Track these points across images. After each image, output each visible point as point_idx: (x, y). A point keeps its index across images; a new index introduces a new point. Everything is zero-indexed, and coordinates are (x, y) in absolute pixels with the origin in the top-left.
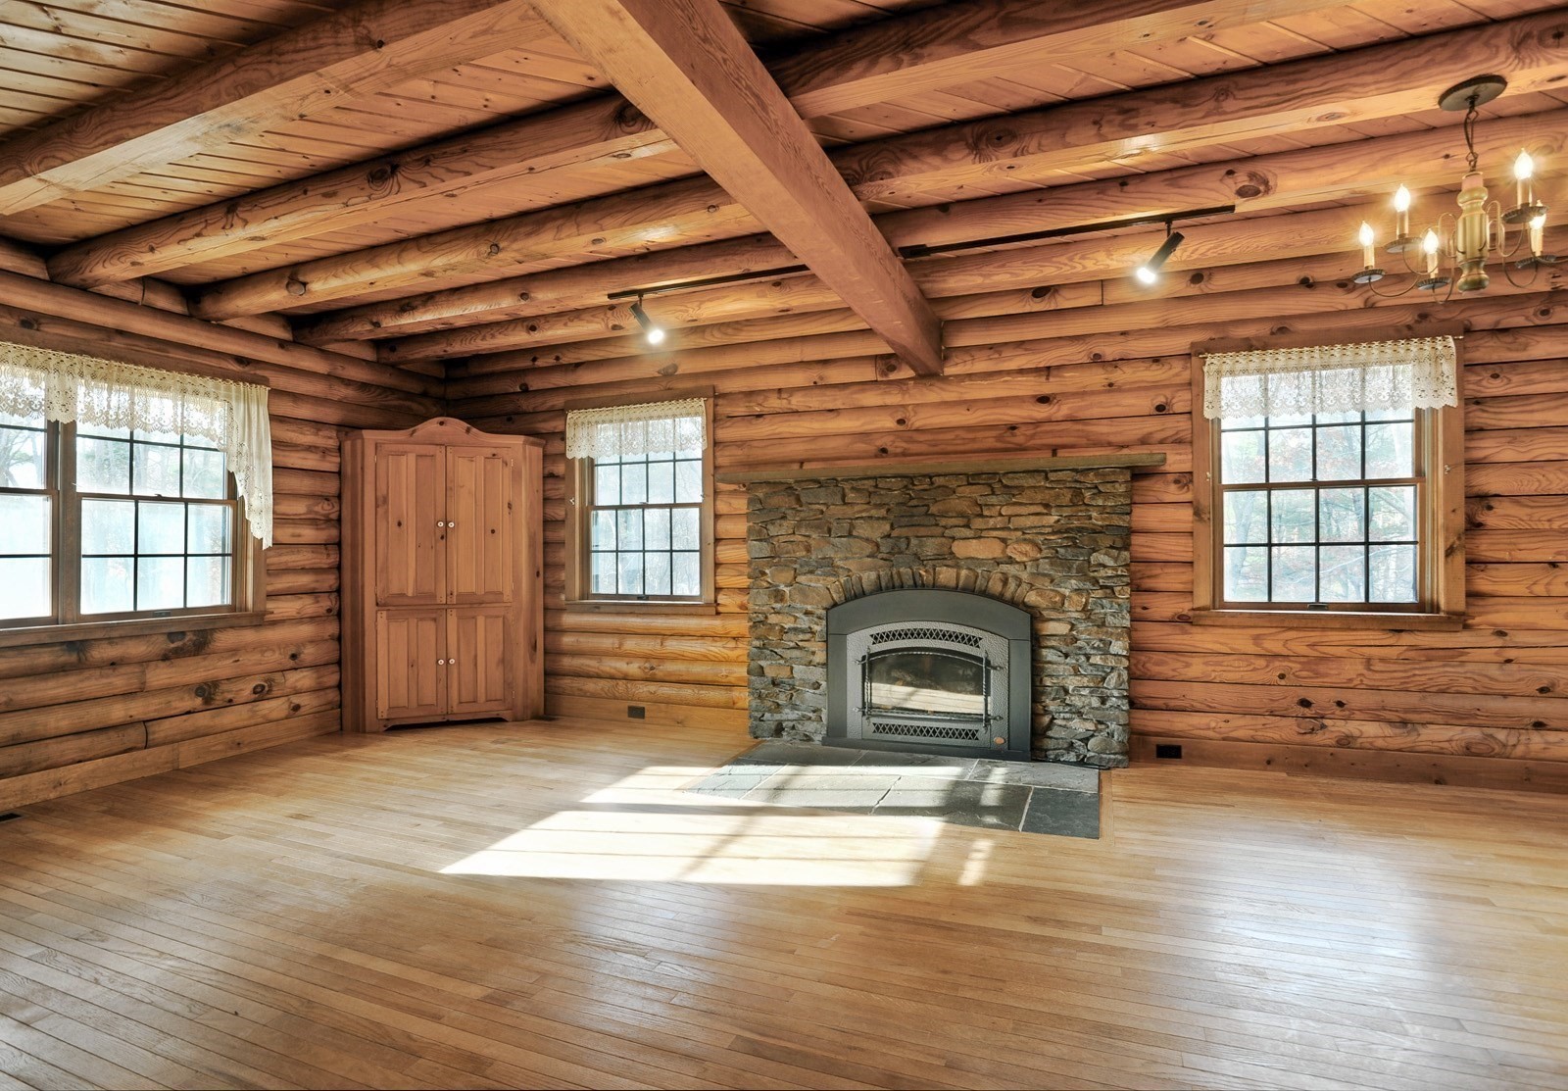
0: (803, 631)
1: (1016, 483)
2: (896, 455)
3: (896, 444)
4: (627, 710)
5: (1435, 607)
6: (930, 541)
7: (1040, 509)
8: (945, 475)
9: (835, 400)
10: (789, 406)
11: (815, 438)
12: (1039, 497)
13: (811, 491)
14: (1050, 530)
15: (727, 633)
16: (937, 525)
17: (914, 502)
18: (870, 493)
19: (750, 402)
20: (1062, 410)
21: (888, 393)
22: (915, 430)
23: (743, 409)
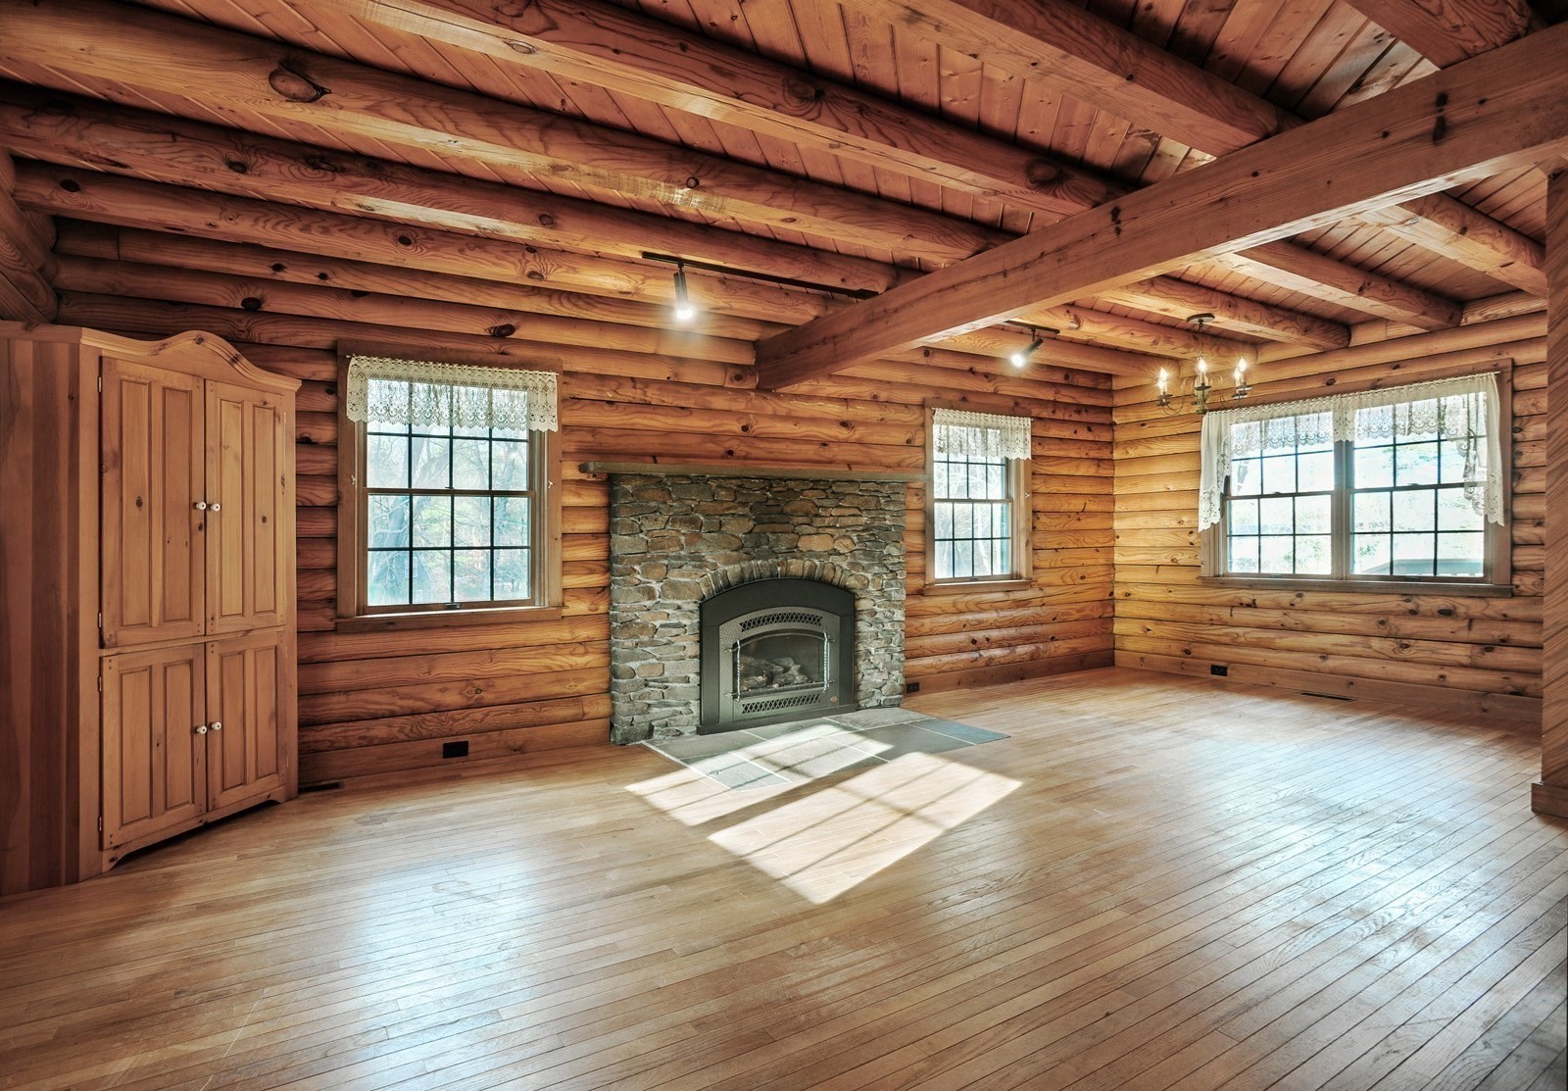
0: (675, 626)
1: (841, 490)
2: (738, 458)
3: (741, 448)
4: (441, 750)
5: (1019, 577)
6: (783, 537)
7: (856, 512)
8: (795, 480)
9: (689, 398)
10: (643, 397)
11: (668, 433)
12: (856, 502)
13: (684, 487)
14: (861, 528)
15: (573, 639)
16: (788, 523)
17: (770, 503)
18: (735, 492)
19: (603, 386)
20: (858, 433)
21: (734, 400)
22: (755, 437)
23: (595, 393)
